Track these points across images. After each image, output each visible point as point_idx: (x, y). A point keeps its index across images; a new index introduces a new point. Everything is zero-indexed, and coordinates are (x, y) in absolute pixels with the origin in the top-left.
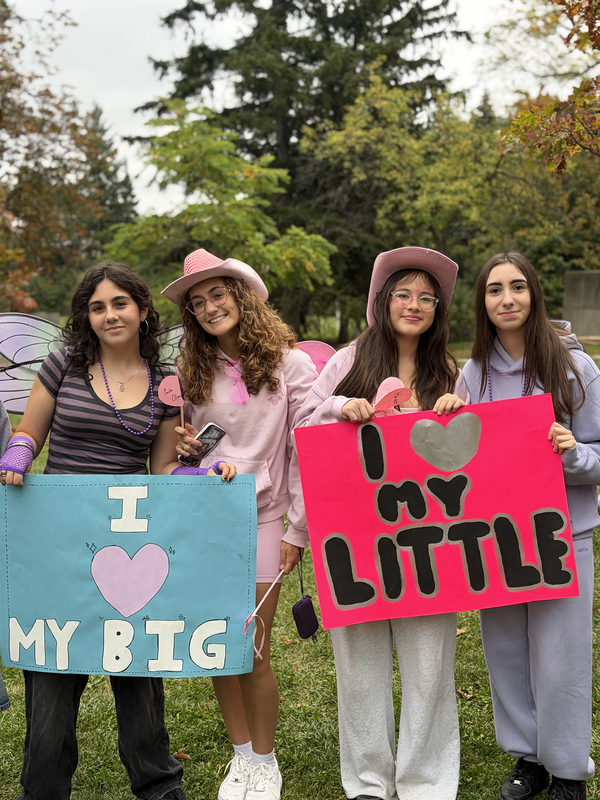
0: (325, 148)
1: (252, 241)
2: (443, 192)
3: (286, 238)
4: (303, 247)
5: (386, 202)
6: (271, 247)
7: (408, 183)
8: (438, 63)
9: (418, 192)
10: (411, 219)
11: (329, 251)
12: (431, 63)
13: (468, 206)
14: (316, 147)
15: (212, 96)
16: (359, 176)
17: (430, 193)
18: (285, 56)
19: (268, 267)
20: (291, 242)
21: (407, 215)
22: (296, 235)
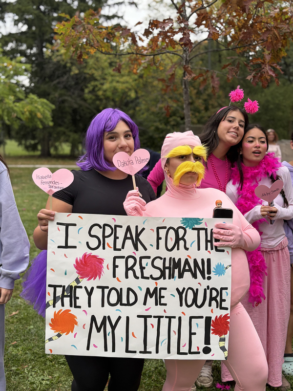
0: (57, 56)
1: (6, 101)
2: (118, 82)
3: (28, 100)
4: (36, 105)
5: (89, 85)
6: (18, 104)
7: (100, 76)
8: (122, 17)
9: (105, 81)
10: (102, 95)
11: (51, 108)
12: (119, 17)
13: (130, 90)
14: (53, 55)
15: (5, 26)
16: (75, 71)
17: (112, 82)
18: (42, 8)
19: (15, 115)
20: (30, 102)
21: (100, 93)
22: (33, 99)
